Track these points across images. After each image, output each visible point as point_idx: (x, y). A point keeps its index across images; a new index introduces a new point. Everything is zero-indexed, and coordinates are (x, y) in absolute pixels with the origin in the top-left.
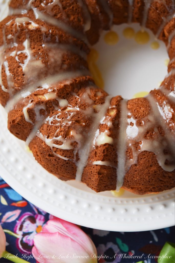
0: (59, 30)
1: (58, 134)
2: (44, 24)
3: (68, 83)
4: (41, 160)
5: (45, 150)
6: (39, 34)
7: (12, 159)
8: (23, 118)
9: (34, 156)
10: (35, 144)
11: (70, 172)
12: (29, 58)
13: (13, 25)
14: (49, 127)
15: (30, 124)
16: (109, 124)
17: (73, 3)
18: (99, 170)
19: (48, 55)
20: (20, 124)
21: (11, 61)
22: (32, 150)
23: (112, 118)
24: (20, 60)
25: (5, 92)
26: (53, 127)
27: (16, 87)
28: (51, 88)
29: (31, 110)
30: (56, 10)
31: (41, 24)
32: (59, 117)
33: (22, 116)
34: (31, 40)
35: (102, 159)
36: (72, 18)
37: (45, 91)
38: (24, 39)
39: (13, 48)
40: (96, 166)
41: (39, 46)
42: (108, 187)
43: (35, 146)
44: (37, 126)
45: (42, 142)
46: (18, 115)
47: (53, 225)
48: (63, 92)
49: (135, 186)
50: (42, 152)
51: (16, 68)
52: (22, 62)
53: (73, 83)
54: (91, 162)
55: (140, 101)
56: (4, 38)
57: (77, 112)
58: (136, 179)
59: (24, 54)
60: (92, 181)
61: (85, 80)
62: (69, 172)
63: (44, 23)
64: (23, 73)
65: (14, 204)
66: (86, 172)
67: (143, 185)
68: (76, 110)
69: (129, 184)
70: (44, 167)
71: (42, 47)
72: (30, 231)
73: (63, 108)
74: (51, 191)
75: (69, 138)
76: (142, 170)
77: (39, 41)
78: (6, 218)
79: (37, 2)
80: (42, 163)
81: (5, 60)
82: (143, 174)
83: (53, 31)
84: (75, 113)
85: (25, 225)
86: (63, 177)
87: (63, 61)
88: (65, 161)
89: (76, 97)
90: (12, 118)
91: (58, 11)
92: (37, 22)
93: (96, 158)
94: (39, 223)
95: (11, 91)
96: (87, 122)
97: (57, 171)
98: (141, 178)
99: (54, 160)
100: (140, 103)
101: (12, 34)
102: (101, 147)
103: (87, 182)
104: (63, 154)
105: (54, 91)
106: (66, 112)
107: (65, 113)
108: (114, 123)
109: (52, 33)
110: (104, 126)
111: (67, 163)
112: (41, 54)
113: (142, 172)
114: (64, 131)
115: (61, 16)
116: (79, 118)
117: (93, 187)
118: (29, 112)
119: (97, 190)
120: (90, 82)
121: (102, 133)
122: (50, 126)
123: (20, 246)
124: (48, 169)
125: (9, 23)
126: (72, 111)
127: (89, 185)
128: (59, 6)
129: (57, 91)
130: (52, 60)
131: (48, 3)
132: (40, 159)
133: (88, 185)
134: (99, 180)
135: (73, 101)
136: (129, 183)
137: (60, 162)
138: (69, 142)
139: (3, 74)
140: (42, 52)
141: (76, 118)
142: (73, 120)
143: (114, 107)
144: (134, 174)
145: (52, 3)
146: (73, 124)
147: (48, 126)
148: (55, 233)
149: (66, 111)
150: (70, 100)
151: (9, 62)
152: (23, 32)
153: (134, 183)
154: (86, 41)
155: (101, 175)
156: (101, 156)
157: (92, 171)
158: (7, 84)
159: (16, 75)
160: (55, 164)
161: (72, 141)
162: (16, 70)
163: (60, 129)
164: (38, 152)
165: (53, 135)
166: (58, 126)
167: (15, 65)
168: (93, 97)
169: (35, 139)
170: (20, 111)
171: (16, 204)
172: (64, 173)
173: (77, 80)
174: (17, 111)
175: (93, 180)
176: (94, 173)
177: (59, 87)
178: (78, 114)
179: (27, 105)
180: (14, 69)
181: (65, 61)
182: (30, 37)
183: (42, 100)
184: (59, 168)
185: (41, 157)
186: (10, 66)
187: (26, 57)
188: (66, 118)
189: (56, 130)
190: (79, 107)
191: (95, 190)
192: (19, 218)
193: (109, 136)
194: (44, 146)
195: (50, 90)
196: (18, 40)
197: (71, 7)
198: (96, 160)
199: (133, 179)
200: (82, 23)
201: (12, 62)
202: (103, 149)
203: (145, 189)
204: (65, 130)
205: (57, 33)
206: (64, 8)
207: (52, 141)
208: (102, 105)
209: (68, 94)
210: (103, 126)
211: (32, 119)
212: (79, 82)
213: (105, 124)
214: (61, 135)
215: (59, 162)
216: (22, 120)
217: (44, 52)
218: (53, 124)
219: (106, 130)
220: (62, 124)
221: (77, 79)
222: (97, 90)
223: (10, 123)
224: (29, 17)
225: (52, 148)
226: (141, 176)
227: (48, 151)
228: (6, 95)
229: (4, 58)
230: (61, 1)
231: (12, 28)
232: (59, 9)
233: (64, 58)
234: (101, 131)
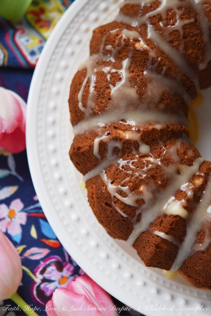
0: (170, 61)
1: (126, 184)
2: (155, 48)
3: (158, 127)
4: (94, 205)
5: (103, 195)
6: (145, 57)
7: (61, 190)
8: (91, 149)
9: (88, 197)
10: (95, 184)
11: (123, 231)
12: (123, 81)
13: (118, 35)
14: (118, 171)
15: (97, 159)
16: (190, 193)
17: (197, 35)
18: (158, 242)
19: (146, 86)
20: (85, 154)
21: (101, 77)
22: (88, 189)
23: (196, 187)
24: (111, 81)
25: (80, 110)
26: (123, 173)
27: (96, 110)
28: (136, 126)
29: (104, 144)
30: (174, 36)
31: (151, 47)
32: (133, 164)
33: (91, 147)
34: (133, 60)
35: (166, 232)
36: (190, 51)
37: (128, 127)
38: (125, 57)
39: (107, 62)
40: (157, 237)
41: (139, 72)
42: (162, 265)
43: (94, 186)
44: (104, 164)
45: (103, 185)
46: (86, 144)
47: (82, 285)
48: (149, 136)
49: (194, 276)
50: (99, 197)
51: (104, 88)
52: (114, 83)
53: (164, 129)
54: (153, 229)
56: (102, 47)
57: (158, 166)
59: (119, 74)
60: (146, 251)
61: (180, 131)
62: (122, 231)
63: (154, 46)
64: (109, 96)
65: (44, 240)
66: (142, 239)
67: (203, 277)
68: (157, 164)
69: (187, 270)
70: (95, 214)
71: (143, 74)
72: (53, 279)
73: (142, 155)
74: (93, 243)
75: (137, 193)
76: (209, 261)
77: (142, 65)
78: (30, 254)
79: (156, 18)
80: (94, 208)
81: (94, 74)
82: (208, 267)
83: (162, 60)
84: (154, 166)
85: (49, 269)
86: (113, 234)
87: (162, 100)
88: (123, 217)
89: (162, 147)
90: (79, 144)
91: (177, 38)
92: (148, 42)
93: (160, 227)
94: (66, 273)
95: (88, 112)
96: (164, 181)
97: (109, 225)
98: (204, 270)
99: (110, 211)
101: (113, 46)
102: (170, 217)
103: (139, 249)
104: (123, 209)
105: (138, 131)
106: (144, 161)
107: (143, 161)
108: (196, 194)
109: (160, 61)
110: (183, 194)
111: (124, 220)
112: (139, 82)
113: (208, 263)
114: (133, 183)
115: (177, 44)
116: (157, 173)
117: (143, 258)
118: (101, 145)
119: (147, 264)
120: (184, 134)
121: (177, 201)
122: (120, 171)
123: (35, 292)
124: (99, 218)
125: (114, 32)
126: (152, 162)
127: (140, 254)
128: (179, 33)
129: (142, 133)
130: (149, 93)
131: (168, 25)
132: (94, 203)
133: (139, 253)
134: (154, 254)
135: (157, 150)
136: (188, 269)
137: (116, 217)
138: (135, 197)
139: (86, 88)
140: (141, 79)
141: (154, 172)
142: (149, 173)
143: (202, 174)
144: (198, 263)
145: (173, 27)
146: (147, 178)
147: (117, 170)
148: (81, 295)
149: (144, 160)
150: (154, 148)
151: (97, 78)
152: (127, 48)
153: (194, 272)
154: (196, 82)
155: (159, 250)
156: (167, 227)
157: (150, 240)
158: (86, 102)
159: (100, 96)
160: (109, 216)
161: (140, 197)
162: (103, 91)
163: (130, 179)
164: (94, 194)
165: (119, 183)
166: (129, 174)
167: (104, 84)
168: (182, 154)
169: (96, 177)
170: (90, 139)
171: (47, 242)
172: (116, 229)
173: (170, 127)
174: (87, 138)
175: (147, 250)
176: (152, 244)
177: (146, 129)
178: (157, 169)
179: (102, 136)
180: (101, 88)
181: (163, 100)
182: (133, 57)
183: (121, 137)
184: (112, 223)
185: (96, 201)
186: (97, 82)
187: (120, 79)
188: (141, 168)
189: (125, 178)
190: (161, 161)
191: (145, 263)
192: (45, 259)
193: (185, 208)
194: (104, 191)
195: (134, 129)
196: (117, 55)
197: (194, 39)
198: (160, 229)
199: (194, 267)
200: (199, 61)
201: (102, 79)
202: (172, 221)
203: (204, 283)
204: (135, 182)
205: (166, 63)
206: (185, 37)
207: (115, 188)
208: (189, 167)
209: (153, 140)
210: (182, 193)
211: (102, 155)
212: (171, 130)
213: (185, 192)
214: (128, 185)
215: (115, 216)
216: (89, 151)
217: (143, 81)
218: (123, 170)
219: (183, 200)
220: (135, 174)
221: (171, 125)
222: (189, 147)
223: (74, 149)
224: (139, 33)
225: (112, 197)
226: (205, 267)
227: (107, 198)
228: (81, 115)
229: (93, 70)
230: (185, 27)
231: (115, 38)
232: (179, 36)
233: (164, 96)
234: (178, 198)
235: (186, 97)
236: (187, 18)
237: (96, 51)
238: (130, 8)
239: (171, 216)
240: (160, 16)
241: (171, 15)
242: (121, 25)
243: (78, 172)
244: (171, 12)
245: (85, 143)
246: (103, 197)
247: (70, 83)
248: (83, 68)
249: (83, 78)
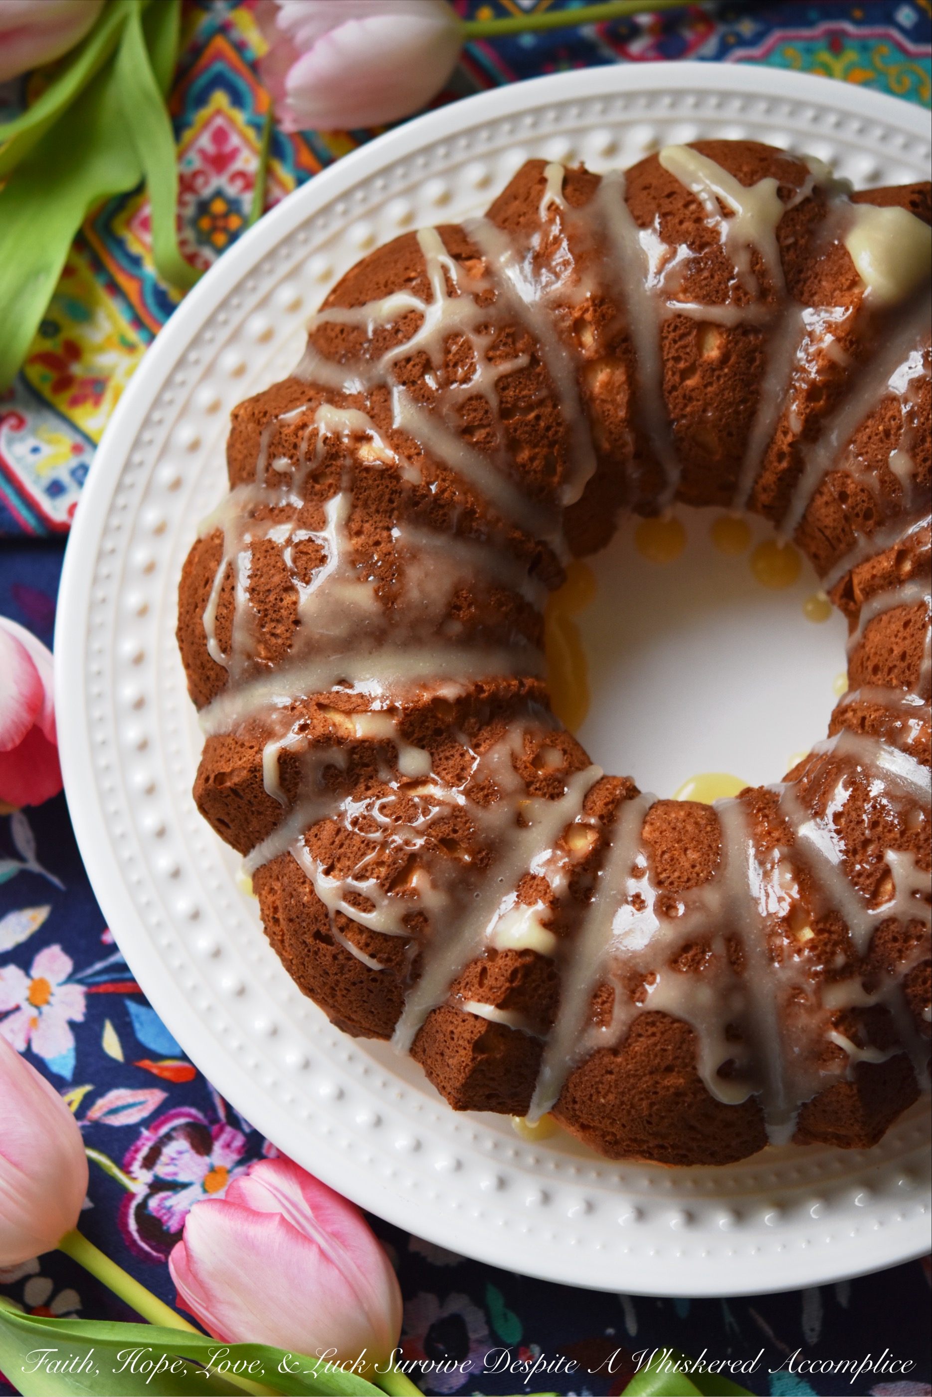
0: (469, 488)
1: (367, 871)
2: (419, 454)
3: (449, 692)
4: (282, 941)
5: (306, 910)
6: (390, 486)
7: (182, 905)
8: (255, 776)
9: (263, 919)
10: (278, 879)
11: (375, 1012)
12: (333, 564)
13: (304, 426)
14: (342, 836)
15: (276, 805)
16: (558, 882)
17: (541, 403)
18: (479, 1034)
19: (401, 573)
20: (242, 794)
21: (266, 557)
22: (260, 895)
23: (575, 862)
24: (297, 567)
25: (215, 662)
26: (356, 841)
27: (261, 658)
28: (383, 698)
29: (292, 758)
30: (473, 415)
31: (406, 454)
32: (385, 811)
33: (256, 770)
34: (358, 499)
35: (500, 1000)
36: (524, 455)
37: (360, 701)
38: (332, 491)
39: (282, 510)
40: (473, 1019)
41: (378, 530)
42: (501, 1100)
43: (277, 886)
44: (298, 820)
45: (301, 880)
46: (240, 763)
47: (270, 1185)
48: (423, 722)
49: (597, 1124)
50: (294, 916)
51: (278, 590)
52: (305, 575)
53: (469, 696)
54: (460, 998)
55: (692, 820)
56: (261, 463)
57: (456, 808)
58: (602, 1101)
59: (318, 545)
60: (448, 1065)
61: (517, 695)
62: (372, 1012)
63: (416, 451)
64: (296, 614)
65: (146, 1063)
66: (434, 1030)
67: (624, 1126)
68: (453, 802)
69: (574, 1110)
71: (390, 536)
72: (182, 1178)
73: (409, 781)
74: (292, 1057)
75: (403, 896)
76: (634, 1076)
77: (385, 512)
78: (105, 1110)
79: (414, 366)
80: (284, 953)
81: (245, 549)
82: (633, 1092)
83: (442, 491)
84: (447, 811)
85: (169, 1150)
86: (349, 1023)
87: (453, 608)
88: (369, 970)
89: (467, 751)
90: (220, 764)
91: (481, 420)
92: (395, 441)
93: (481, 990)
94: (220, 1156)
95: (237, 665)
96: (479, 852)
97: (333, 997)
98: (622, 1103)
99: (329, 958)
100: (690, 828)
101: (295, 459)
102: (507, 956)
103: (429, 1062)
104: (367, 945)
105: (391, 711)
106: (416, 800)
107: (412, 800)
108: (577, 883)
109: (437, 494)
110: (537, 885)
111: (374, 980)
112: (379, 564)
113: (632, 1081)
114: (389, 866)
115: (485, 438)
116: (455, 831)
117: (444, 1088)
118: (285, 762)
119: (457, 1103)
120: (530, 704)
121: (523, 906)
122: (346, 833)
123: (133, 1225)
124: (302, 980)
125: (292, 416)
126: (439, 800)
127: (434, 1075)
128: (487, 402)
129: (403, 716)
130: (414, 594)
131: (452, 383)
132: (283, 935)
133: (431, 1073)
134: (470, 1070)
135: (451, 763)
136: (577, 1107)
137: (350, 971)
138: (400, 909)
139: (226, 596)
140: (386, 555)
141: (446, 829)
142: (434, 833)
143: (593, 821)
144: (602, 1083)
145: (464, 386)
146: (429, 849)
147: (338, 831)
148: (270, 1216)
149: (416, 795)
150: (442, 755)
151: (255, 560)
152: (334, 462)
153: (594, 1113)
154: (556, 541)
155: (484, 1056)
156: (500, 988)
157: (455, 1031)
158: (230, 638)
159: (269, 616)
160: (330, 972)
161: (414, 906)
162: (276, 599)
163: (380, 855)
164: (281, 910)
165: (349, 869)
166: (375, 842)
167: (276, 579)
168: (528, 765)
169: (280, 859)
170: (252, 747)
171: (154, 1068)
172: (355, 1009)
173: (486, 687)
174: (242, 745)
175: (450, 1061)
176: (461, 1042)
177: (412, 702)
178: (457, 817)
179: (283, 736)
180: (269, 591)
181: (458, 608)
182: (355, 490)
183: (341, 733)
184: (341, 990)
185: (285, 931)
186: (256, 575)
187: (323, 560)
188: (409, 822)
189: (364, 854)
190: (467, 793)
191: (449, 1099)
192: (154, 1120)
193: (547, 925)
194: (306, 898)
195: (376, 706)
196: (309, 486)
197: (532, 415)
198: (479, 997)
199: (594, 1098)
200: (556, 479)
201: (268, 565)
202: (512, 968)
203: (628, 1142)
204: (394, 864)
205: (455, 498)
206: (505, 413)
207: (338, 888)
208: (551, 803)
210: (536, 882)
211: (289, 791)
212: (489, 696)
213: (544, 878)
214: (375, 875)
215: (346, 969)
216: (252, 784)
217: (391, 558)
218: (356, 830)
219: (540, 902)
220: (391, 839)
221: (488, 683)
222: (548, 741)
223: (207, 779)
224: (368, 413)
225: (332, 915)
226: (623, 1094)
227: (316, 919)
228: (217, 675)
229: (241, 535)
230: (501, 385)
231: (297, 436)
232: (486, 412)
233: (458, 597)
234: (525, 898)
235: (529, 591)
236: (506, 357)
237: (245, 474)
238: (337, 337)
239: (507, 953)
240: (424, 357)
241: (457, 353)
242: (312, 393)
243: (228, 847)
244: (456, 343)
245: (237, 759)
246: (304, 916)
247: (178, 577)
248: (212, 532)
249: (213, 564)
